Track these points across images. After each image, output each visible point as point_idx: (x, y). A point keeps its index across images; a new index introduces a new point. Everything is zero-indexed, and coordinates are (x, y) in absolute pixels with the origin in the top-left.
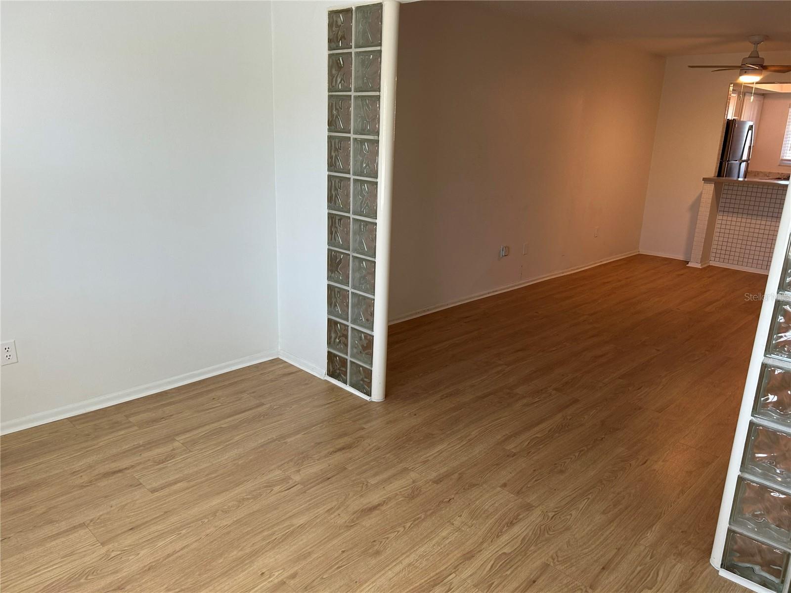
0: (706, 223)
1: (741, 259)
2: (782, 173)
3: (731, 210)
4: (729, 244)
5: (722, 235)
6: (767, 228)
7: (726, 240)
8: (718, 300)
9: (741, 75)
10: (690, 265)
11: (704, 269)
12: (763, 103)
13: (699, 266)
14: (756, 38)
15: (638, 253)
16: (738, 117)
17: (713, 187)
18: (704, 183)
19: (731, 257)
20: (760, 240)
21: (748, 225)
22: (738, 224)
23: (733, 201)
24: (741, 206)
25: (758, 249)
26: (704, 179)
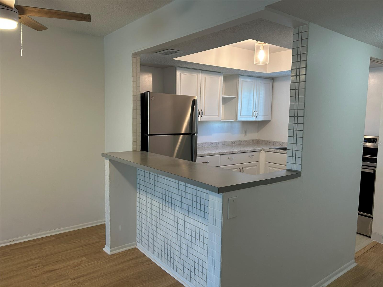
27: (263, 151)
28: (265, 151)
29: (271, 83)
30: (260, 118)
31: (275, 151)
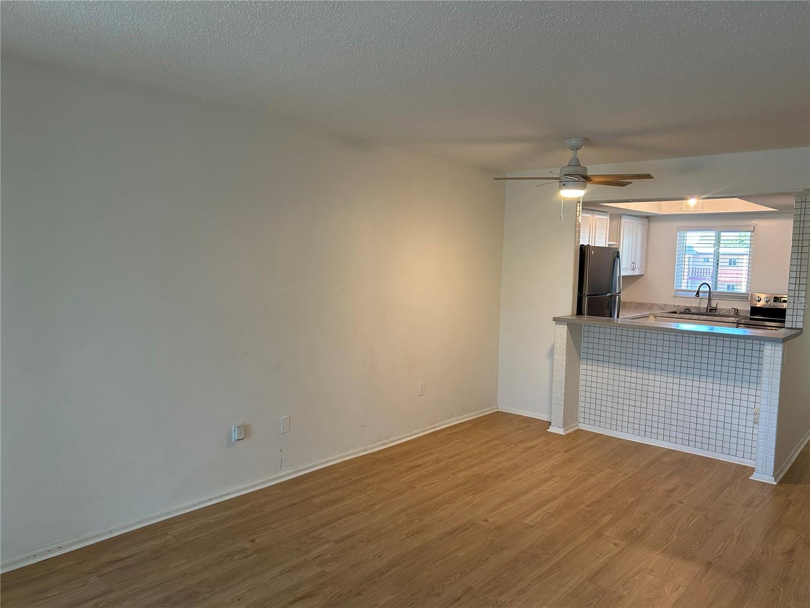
0: (564, 374)
1: (614, 422)
2: (679, 306)
3: (595, 357)
4: (598, 402)
5: (588, 389)
6: (639, 381)
7: (593, 396)
8: (555, 498)
9: (560, 188)
10: (551, 429)
11: (568, 435)
12: (648, 226)
13: (561, 432)
14: (573, 142)
15: (496, 410)
16: (617, 242)
17: (566, 329)
18: (556, 324)
19: (603, 419)
20: (633, 397)
21: (617, 377)
22: (605, 375)
23: (596, 346)
24: (607, 353)
25: (632, 409)
26: (555, 319)
27: (651, 317)
28: (655, 317)
29: (647, 224)
30: (637, 273)
31: (671, 316)
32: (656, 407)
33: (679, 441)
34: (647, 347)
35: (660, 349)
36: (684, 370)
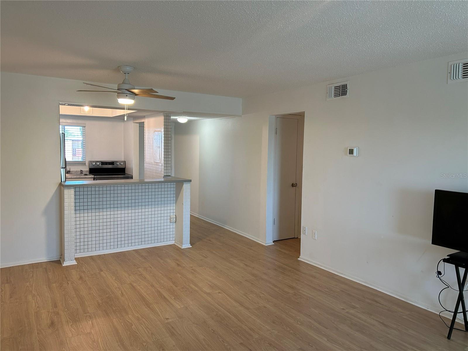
32: (123, 229)
33: (137, 244)
34: (116, 195)
35: (123, 195)
36: (137, 204)
